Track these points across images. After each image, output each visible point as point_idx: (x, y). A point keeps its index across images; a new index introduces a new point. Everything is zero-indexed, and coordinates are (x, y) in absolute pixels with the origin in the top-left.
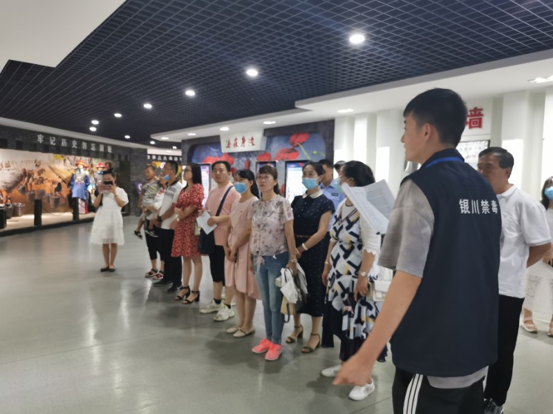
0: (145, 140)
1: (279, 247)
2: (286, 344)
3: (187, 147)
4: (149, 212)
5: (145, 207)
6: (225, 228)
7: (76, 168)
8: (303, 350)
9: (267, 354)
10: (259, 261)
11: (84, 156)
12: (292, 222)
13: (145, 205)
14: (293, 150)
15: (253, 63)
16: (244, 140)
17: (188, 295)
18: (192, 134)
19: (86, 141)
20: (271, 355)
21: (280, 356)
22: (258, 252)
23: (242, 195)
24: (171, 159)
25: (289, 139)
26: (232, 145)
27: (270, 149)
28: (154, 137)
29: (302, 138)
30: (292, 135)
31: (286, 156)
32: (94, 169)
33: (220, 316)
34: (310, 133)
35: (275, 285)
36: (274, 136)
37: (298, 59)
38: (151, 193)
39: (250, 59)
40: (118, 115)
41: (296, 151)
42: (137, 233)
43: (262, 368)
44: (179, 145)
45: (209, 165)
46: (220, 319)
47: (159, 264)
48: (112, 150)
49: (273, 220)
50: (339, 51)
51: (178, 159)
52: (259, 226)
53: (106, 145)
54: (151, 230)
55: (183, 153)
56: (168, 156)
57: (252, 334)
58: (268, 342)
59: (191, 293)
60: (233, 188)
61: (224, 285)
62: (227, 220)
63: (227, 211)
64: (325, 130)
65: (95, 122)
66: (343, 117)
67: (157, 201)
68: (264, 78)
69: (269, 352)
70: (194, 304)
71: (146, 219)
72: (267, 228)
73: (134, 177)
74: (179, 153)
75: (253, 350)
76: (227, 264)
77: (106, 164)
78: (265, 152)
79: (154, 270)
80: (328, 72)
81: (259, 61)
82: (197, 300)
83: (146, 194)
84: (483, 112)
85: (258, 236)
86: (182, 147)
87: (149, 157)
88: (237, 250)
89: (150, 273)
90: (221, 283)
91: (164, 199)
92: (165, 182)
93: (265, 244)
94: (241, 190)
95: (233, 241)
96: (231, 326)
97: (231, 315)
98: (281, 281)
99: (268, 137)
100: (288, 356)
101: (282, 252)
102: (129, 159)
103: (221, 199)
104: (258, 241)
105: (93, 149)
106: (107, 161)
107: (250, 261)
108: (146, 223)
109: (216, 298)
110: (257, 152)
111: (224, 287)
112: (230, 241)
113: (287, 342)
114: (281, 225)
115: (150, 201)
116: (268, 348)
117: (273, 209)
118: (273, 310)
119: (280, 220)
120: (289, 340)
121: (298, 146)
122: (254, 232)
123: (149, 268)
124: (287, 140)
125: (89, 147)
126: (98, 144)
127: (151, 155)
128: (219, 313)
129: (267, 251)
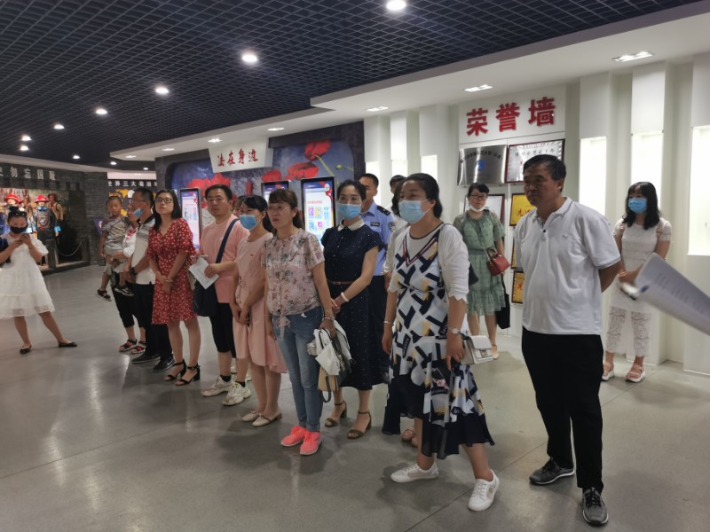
0: (103, 160)
1: (309, 301)
2: (326, 429)
3: (163, 168)
4: (116, 262)
5: (110, 256)
6: (230, 278)
7: (6, 204)
8: (350, 435)
9: (302, 447)
10: (283, 322)
11: (16, 187)
12: (323, 265)
13: (109, 253)
14: (310, 165)
15: (251, 45)
16: (242, 155)
17: (183, 372)
18: (169, 149)
19: (15, 166)
20: (308, 448)
21: (320, 446)
22: (279, 311)
23: (252, 232)
24: (142, 184)
25: (304, 151)
26: (226, 163)
27: (279, 165)
28: (114, 155)
29: (321, 148)
30: (306, 144)
31: (301, 173)
32: (33, 204)
33: (232, 398)
34: (332, 140)
35: (307, 353)
36: (284, 147)
37: (314, 36)
38: (117, 235)
39: (247, 39)
40: (59, 127)
41: (315, 166)
42: (102, 293)
43: (297, 468)
44: (151, 166)
45: (196, 190)
46: (231, 402)
47: (138, 332)
48: (56, 177)
49: (297, 265)
50: (370, 23)
51: (153, 184)
52: (278, 274)
53: (46, 171)
54: (124, 287)
55: (157, 176)
56: (137, 181)
57: (277, 419)
58: (301, 430)
59: (188, 371)
60: (238, 223)
61: (234, 355)
62: (232, 268)
63: (232, 255)
64: (351, 136)
65: (26, 138)
66: (374, 118)
67: (127, 246)
68: (267, 66)
69: (304, 443)
70: (192, 383)
71: (113, 272)
72: (289, 277)
73: (92, 212)
74: (153, 176)
75: (282, 443)
76: (237, 328)
77: (49, 196)
78: (272, 168)
79: (132, 341)
80: (355, 55)
81: (260, 41)
82: (197, 377)
83: (109, 237)
84: (554, 103)
85: (278, 288)
86: (156, 168)
87: (110, 183)
88: (250, 308)
89: (126, 346)
90: (230, 353)
91: (136, 243)
92: (137, 219)
93: (289, 299)
94: (248, 224)
95: (243, 296)
96: (248, 411)
97: (247, 395)
98: (315, 347)
99: (275, 149)
100: (330, 446)
101: (313, 307)
102: (81, 188)
103: (222, 238)
104: (278, 297)
105: (28, 176)
106: (51, 192)
107: (268, 325)
108: (113, 278)
109: (224, 374)
110: (262, 169)
111: (234, 359)
112: (239, 296)
113: (326, 426)
114: (308, 270)
115: (117, 247)
116: (304, 437)
117: (296, 249)
118: (307, 387)
119: (306, 263)
120: (329, 423)
121: (316, 159)
122: (272, 284)
123: (124, 339)
124: (301, 152)
125: (21, 173)
126: (33, 170)
127: (113, 181)
128: (229, 394)
129: (292, 308)
